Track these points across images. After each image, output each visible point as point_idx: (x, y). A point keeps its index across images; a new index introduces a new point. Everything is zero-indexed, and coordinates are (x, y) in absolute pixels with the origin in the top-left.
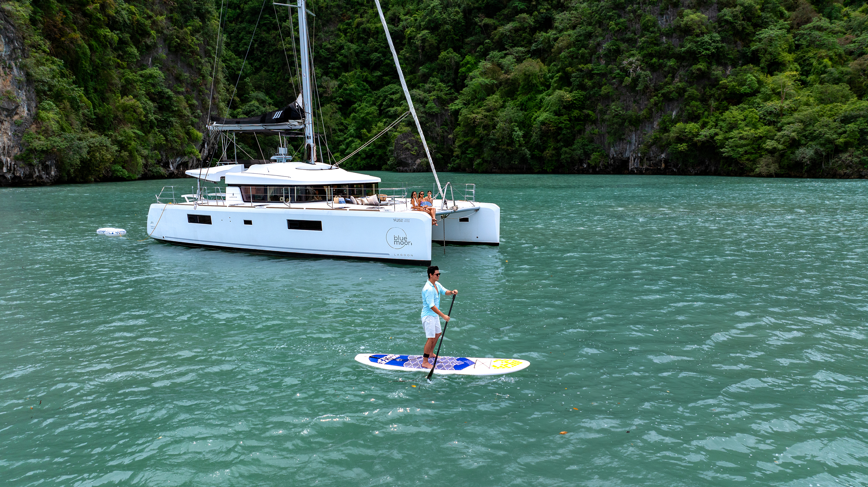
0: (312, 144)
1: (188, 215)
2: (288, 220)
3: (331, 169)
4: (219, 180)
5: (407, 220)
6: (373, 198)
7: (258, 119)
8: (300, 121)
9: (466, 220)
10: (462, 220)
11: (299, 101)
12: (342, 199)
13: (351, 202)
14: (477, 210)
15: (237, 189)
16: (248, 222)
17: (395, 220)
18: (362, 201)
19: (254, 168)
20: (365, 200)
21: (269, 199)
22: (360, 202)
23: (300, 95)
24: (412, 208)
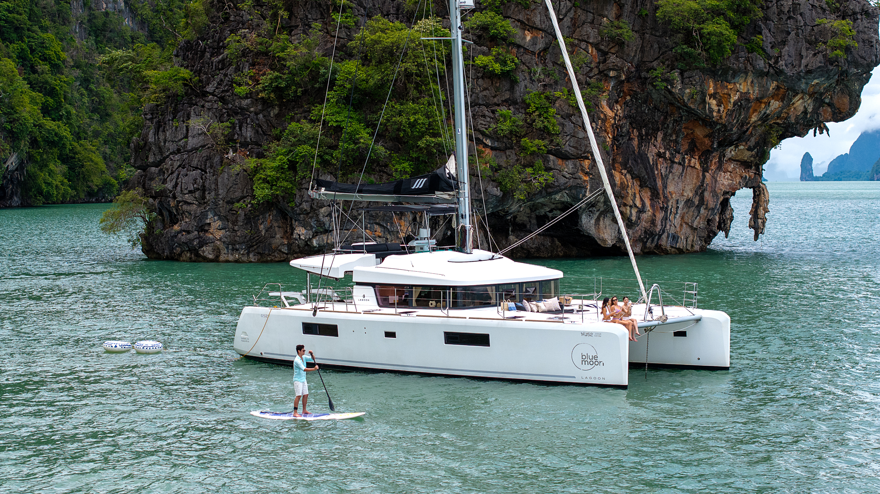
0: (468, 226)
1: (303, 323)
2: (445, 333)
3: (492, 259)
4: (341, 275)
5: (599, 334)
6: (553, 302)
7: (391, 188)
8: (451, 193)
9: (683, 334)
10: (678, 334)
11: (451, 167)
12: (512, 304)
13: (523, 309)
14: (698, 320)
15: (371, 289)
16: (390, 335)
17: (583, 334)
18: (538, 306)
19: (392, 260)
20: (543, 305)
21: (414, 304)
22: (535, 309)
23: (452, 157)
24: (604, 319)
